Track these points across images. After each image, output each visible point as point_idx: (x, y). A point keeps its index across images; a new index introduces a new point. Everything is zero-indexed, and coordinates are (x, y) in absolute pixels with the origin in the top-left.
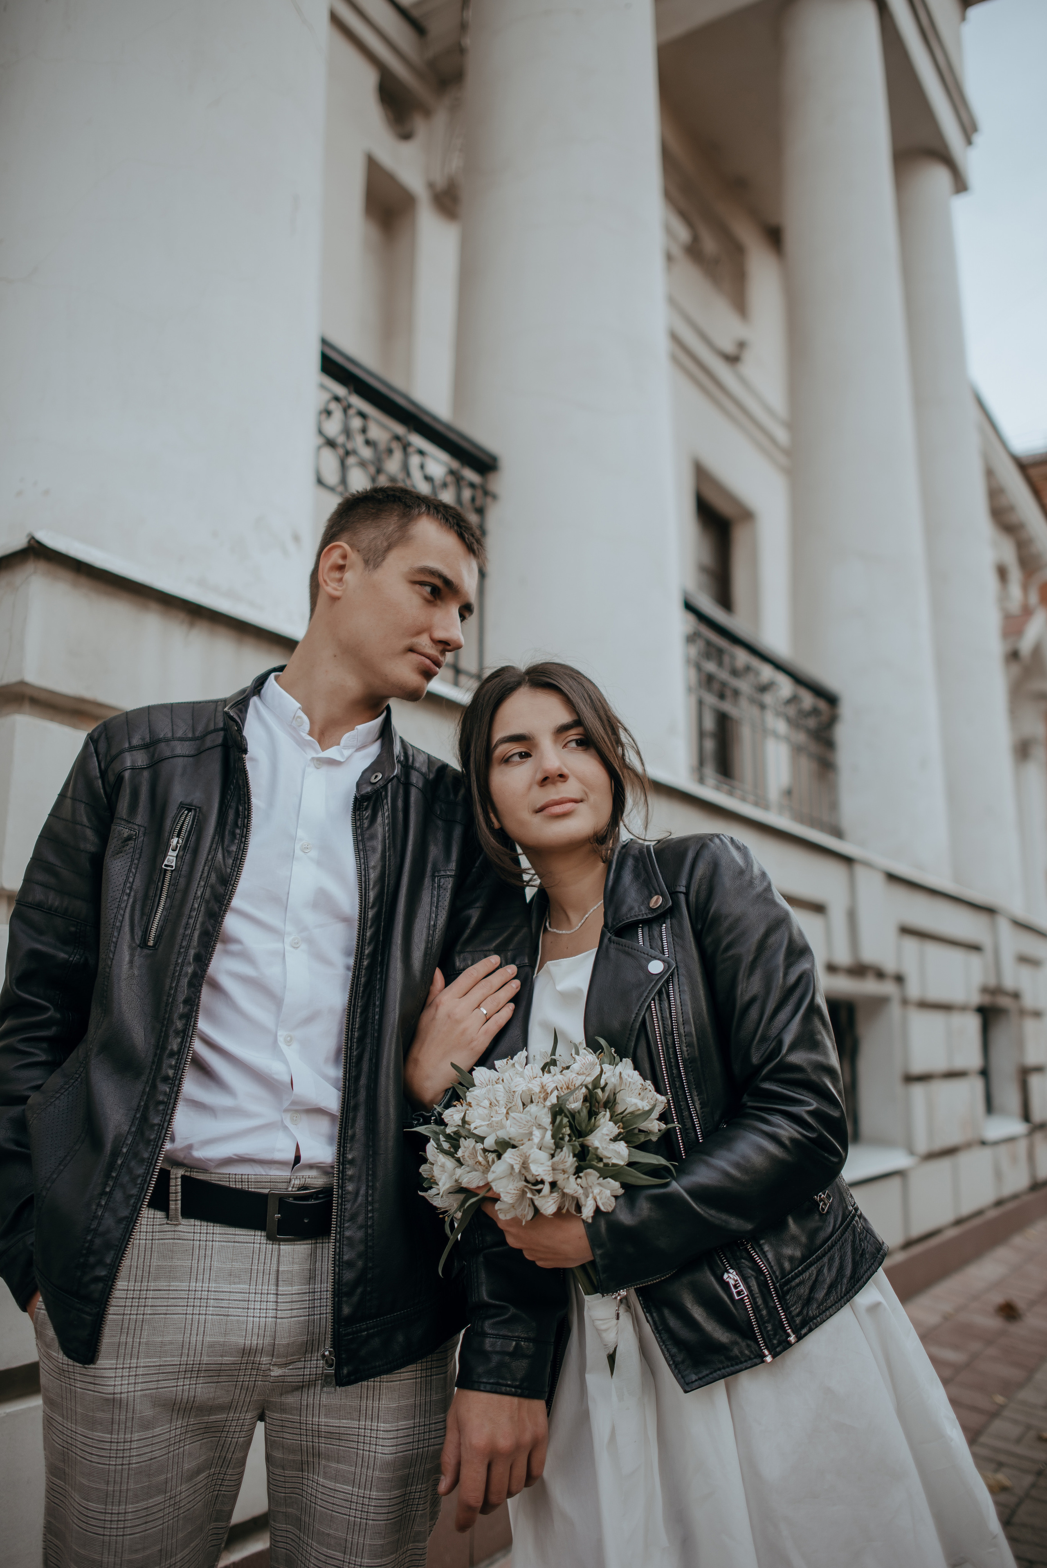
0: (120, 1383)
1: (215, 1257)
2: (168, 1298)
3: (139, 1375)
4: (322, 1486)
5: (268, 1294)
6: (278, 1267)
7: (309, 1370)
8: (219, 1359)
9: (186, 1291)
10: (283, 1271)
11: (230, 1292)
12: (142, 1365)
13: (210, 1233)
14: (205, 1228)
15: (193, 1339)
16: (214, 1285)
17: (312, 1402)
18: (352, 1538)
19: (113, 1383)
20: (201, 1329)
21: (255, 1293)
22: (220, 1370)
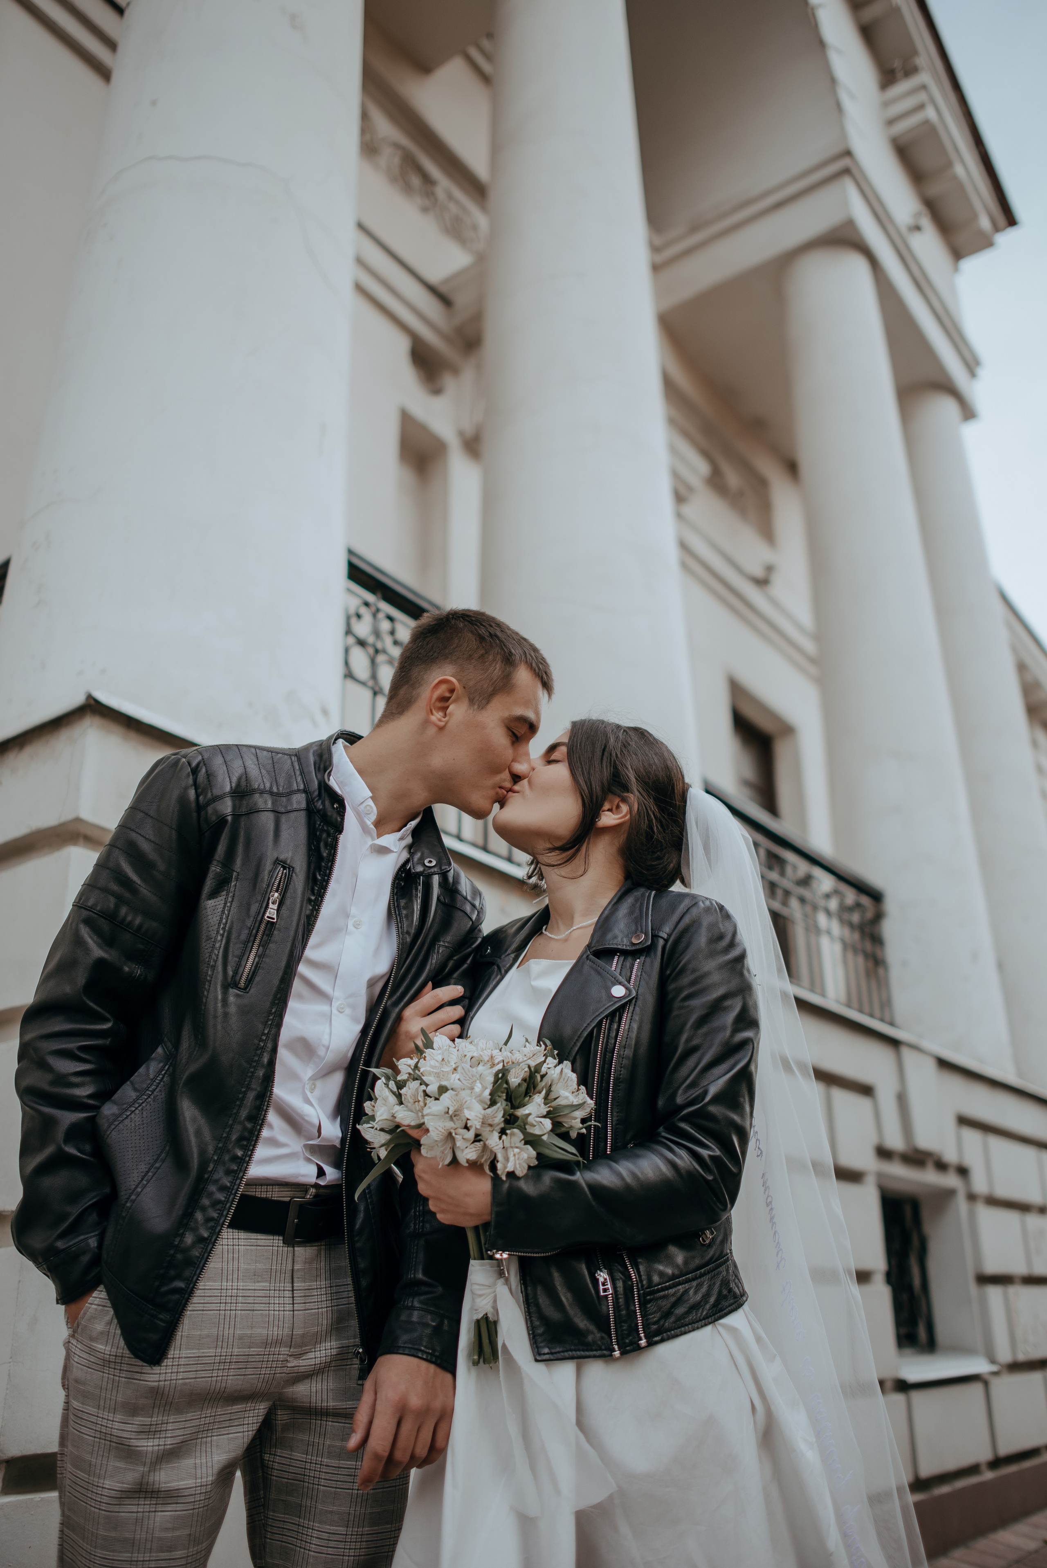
0: (164, 1371)
1: (241, 1260)
2: (204, 1296)
3: (181, 1365)
4: (326, 1466)
5: (284, 1290)
6: (293, 1267)
7: (319, 1359)
8: (246, 1351)
9: (219, 1289)
10: (298, 1269)
11: (255, 1290)
12: (184, 1355)
13: (236, 1239)
14: (231, 1234)
15: (226, 1332)
16: (241, 1284)
17: (320, 1388)
18: (355, 1511)
19: (159, 1372)
20: (232, 1323)
21: (274, 1290)
22: (247, 1362)
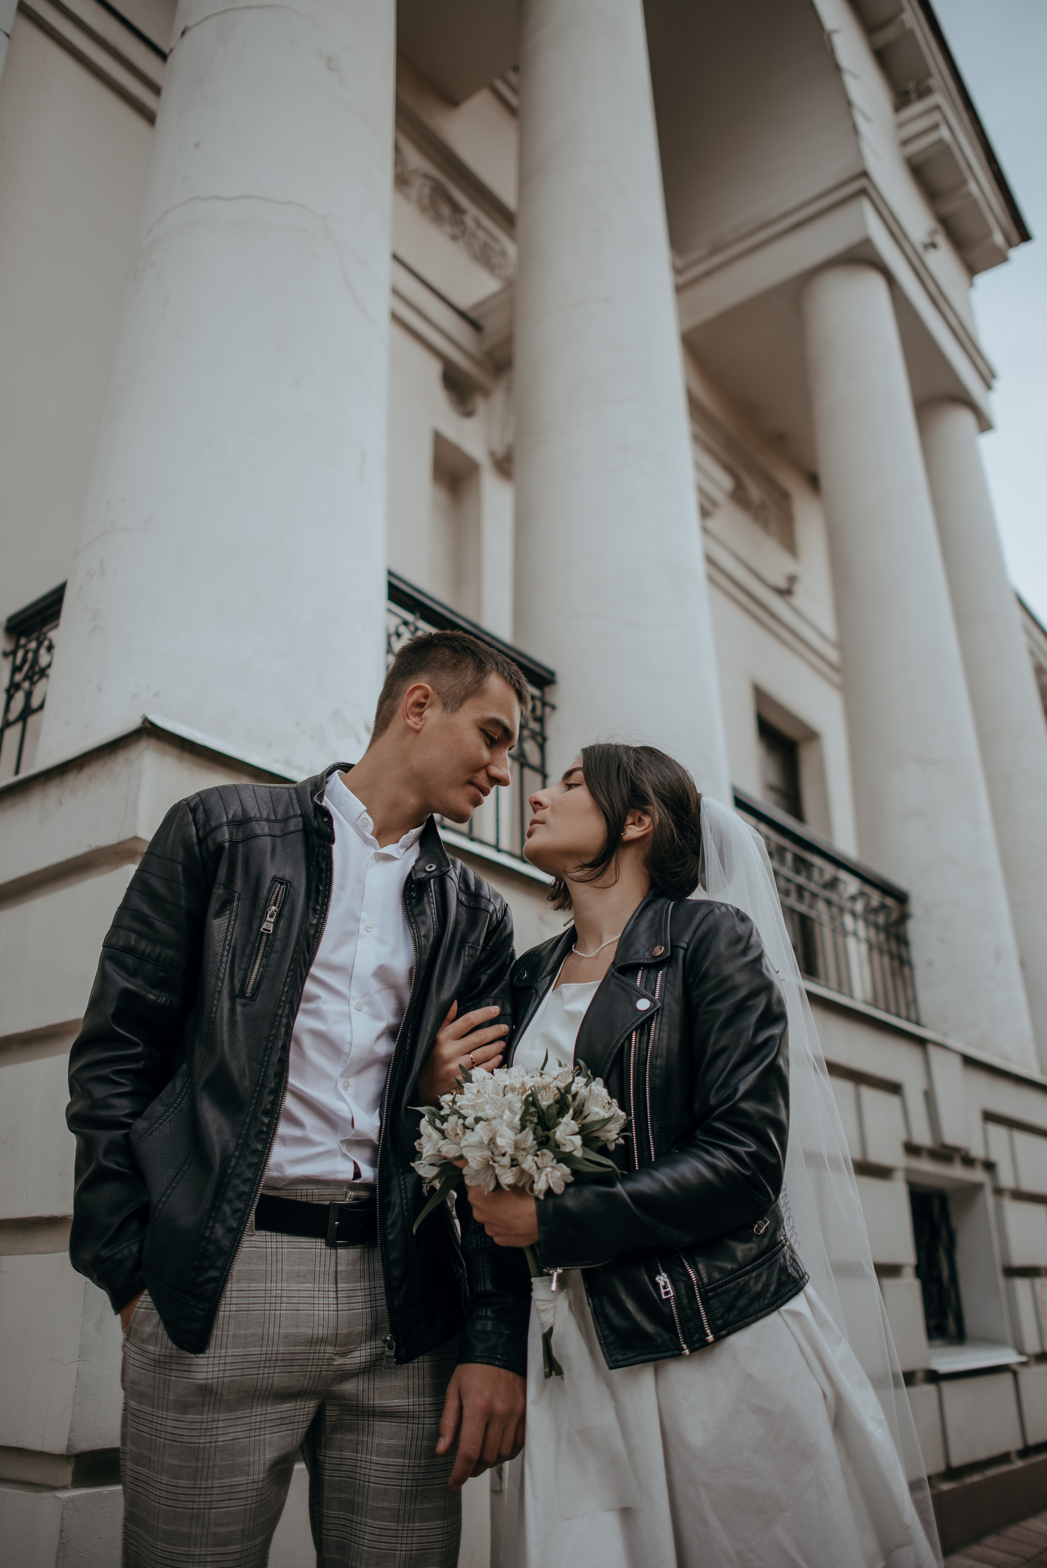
0: (211, 1370)
1: (285, 1262)
2: (249, 1297)
3: (227, 1363)
4: (375, 1463)
5: (328, 1291)
6: (336, 1268)
7: (364, 1358)
8: (292, 1349)
9: (263, 1290)
10: (341, 1271)
11: (299, 1290)
12: (230, 1354)
13: (279, 1242)
14: (275, 1237)
15: (271, 1331)
16: (285, 1285)
17: (367, 1386)
18: (405, 1506)
19: (206, 1370)
20: (277, 1323)
21: (319, 1291)
22: (293, 1360)
